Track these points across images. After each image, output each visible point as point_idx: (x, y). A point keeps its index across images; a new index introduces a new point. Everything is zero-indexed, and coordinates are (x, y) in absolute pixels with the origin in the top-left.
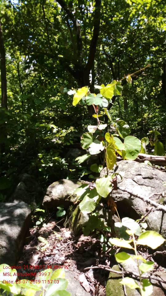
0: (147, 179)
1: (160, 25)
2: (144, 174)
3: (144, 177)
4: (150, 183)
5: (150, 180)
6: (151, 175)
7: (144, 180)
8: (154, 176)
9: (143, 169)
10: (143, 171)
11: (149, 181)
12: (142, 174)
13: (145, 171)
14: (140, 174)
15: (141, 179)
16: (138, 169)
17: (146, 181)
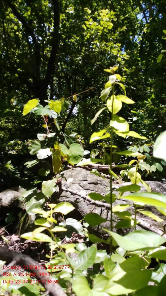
0: (93, 184)
1: (111, 50)
2: (90, 180)
3: (89, 182)
4: (94, 188)
5: (95, 185)
6: (96, 181)
7: (90, 185)
8: (99, 182)
9: (89, 175)
10: (89, 177)
11: (94, 187)
12: (88, 180)
13: (91, 177)
14: (86, 179)
15: (87, 184)
16: (85, 175)
17: (91, 186)
